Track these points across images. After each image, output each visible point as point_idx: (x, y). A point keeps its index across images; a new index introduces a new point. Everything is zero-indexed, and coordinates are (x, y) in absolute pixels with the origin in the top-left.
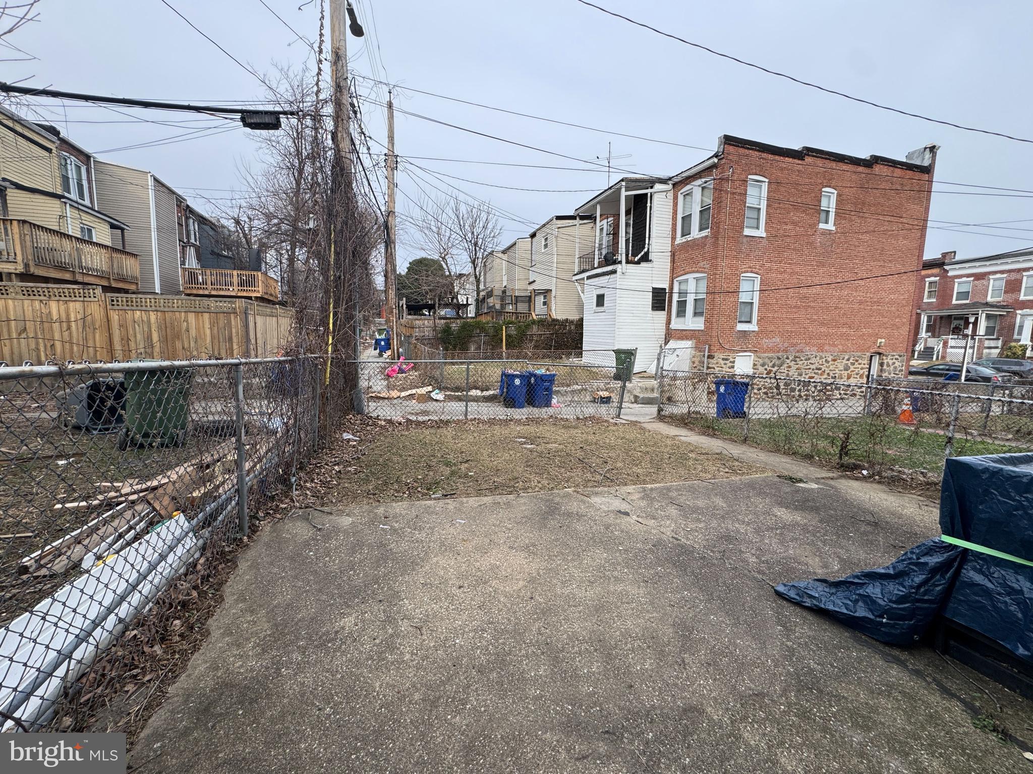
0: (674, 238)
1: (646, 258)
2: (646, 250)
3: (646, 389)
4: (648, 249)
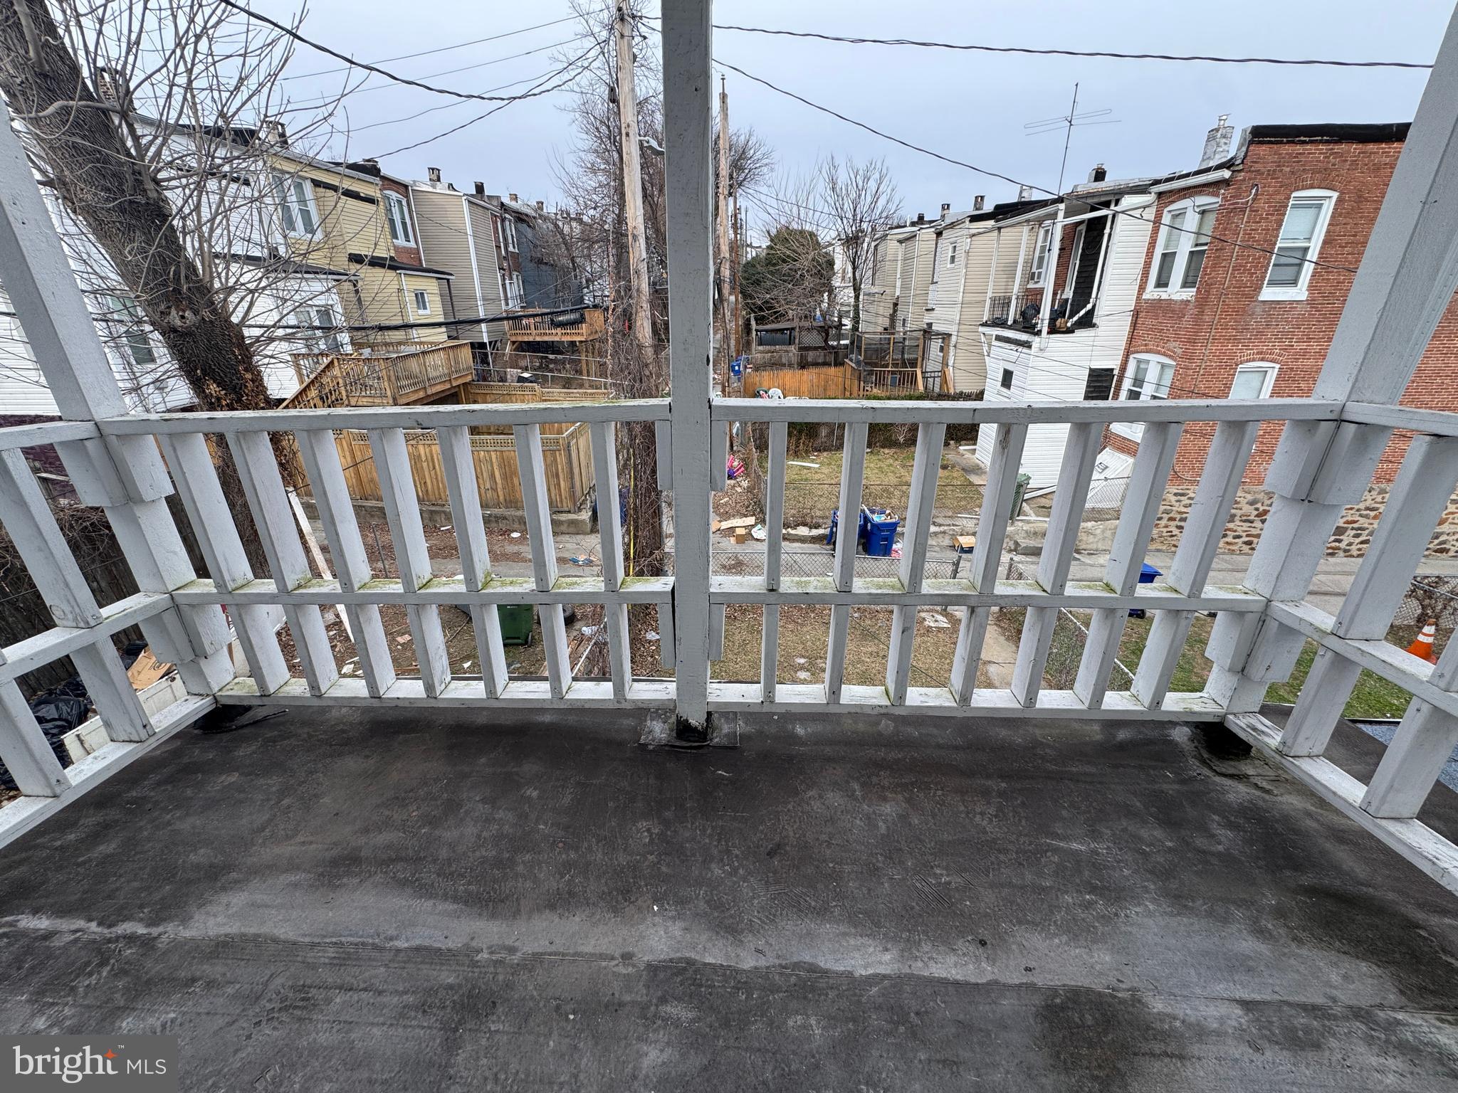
0: (1142, 288)
1: (1087, 322)
2: (1089, 307)
3: (1035, 533)
4: (1094, 306)
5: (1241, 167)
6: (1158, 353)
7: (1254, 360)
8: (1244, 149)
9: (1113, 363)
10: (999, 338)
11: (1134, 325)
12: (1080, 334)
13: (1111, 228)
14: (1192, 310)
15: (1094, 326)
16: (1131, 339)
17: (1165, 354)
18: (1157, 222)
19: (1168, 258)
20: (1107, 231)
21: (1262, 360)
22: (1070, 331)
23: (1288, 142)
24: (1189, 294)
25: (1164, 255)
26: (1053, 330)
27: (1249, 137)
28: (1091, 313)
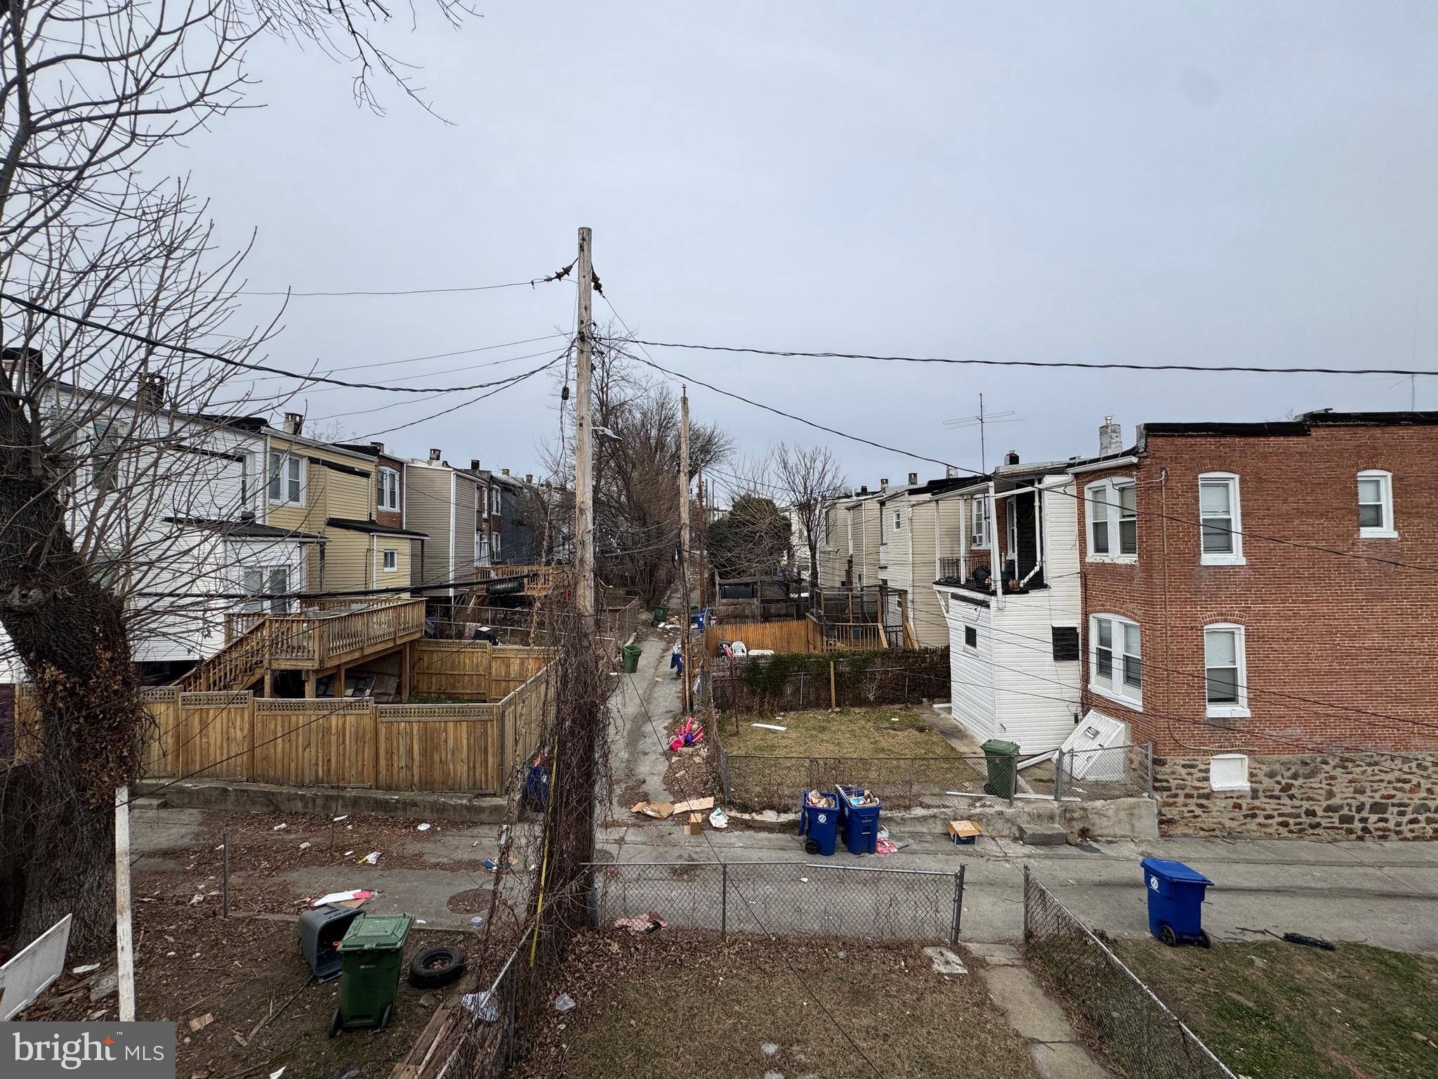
0: (1083, 553)
2: (1037, 569)
3: (1039, 816)
4: (1041, 568)
5: (1145, 454)
6: (1117, 613)
7: (1217, 621)
8: (1143, 441)
9: (1074, 622)
10: (955, 596)
11: (1085, 586)
12: (1034, 594)
13: (1040, 501)
14: (1139, 575)
15: (1046, 586)
16: (1086, 599)
17: (1124, 615)
18: (1081, 498)
19: (1100, 528)
20: (1037, 504)
21: (1225, 621)
22: (1024, 591)
23: (1179, 436)
24: (1131, 559)
25: (1095, 524)
26: (1007, 591)
27: (1144, 432)
28: (1040, 574)
